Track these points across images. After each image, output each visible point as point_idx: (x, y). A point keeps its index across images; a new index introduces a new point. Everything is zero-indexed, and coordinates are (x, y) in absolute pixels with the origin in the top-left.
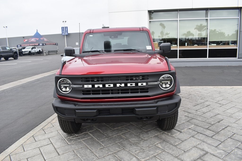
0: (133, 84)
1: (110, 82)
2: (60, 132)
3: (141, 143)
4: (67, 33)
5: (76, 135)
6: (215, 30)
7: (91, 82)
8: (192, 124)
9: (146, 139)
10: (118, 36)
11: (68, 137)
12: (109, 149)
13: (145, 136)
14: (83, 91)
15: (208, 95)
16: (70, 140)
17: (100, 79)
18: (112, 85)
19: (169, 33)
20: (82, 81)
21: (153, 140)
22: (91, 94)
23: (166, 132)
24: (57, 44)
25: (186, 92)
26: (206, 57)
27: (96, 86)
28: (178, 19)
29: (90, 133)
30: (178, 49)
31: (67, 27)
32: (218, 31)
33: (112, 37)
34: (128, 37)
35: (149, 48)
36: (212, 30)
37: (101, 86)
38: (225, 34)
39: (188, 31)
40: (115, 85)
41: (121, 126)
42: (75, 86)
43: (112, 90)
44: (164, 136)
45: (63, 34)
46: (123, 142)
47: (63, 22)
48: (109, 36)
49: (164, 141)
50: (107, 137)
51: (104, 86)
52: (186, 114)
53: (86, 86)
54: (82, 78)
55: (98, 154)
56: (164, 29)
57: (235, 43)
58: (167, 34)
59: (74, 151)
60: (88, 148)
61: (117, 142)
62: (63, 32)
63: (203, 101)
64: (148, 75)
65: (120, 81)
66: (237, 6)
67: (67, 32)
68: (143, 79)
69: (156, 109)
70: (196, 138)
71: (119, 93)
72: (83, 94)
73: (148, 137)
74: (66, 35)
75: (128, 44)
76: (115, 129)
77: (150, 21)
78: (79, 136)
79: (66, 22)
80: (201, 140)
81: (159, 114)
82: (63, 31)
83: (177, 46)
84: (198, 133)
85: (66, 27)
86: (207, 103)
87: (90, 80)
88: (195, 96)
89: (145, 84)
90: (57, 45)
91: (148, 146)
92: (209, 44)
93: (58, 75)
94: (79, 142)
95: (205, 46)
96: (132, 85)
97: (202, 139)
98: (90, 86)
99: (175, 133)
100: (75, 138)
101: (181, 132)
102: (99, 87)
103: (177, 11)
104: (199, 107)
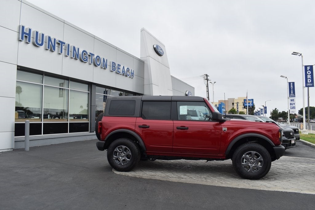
30: (42, 123)
103: (43, 74)
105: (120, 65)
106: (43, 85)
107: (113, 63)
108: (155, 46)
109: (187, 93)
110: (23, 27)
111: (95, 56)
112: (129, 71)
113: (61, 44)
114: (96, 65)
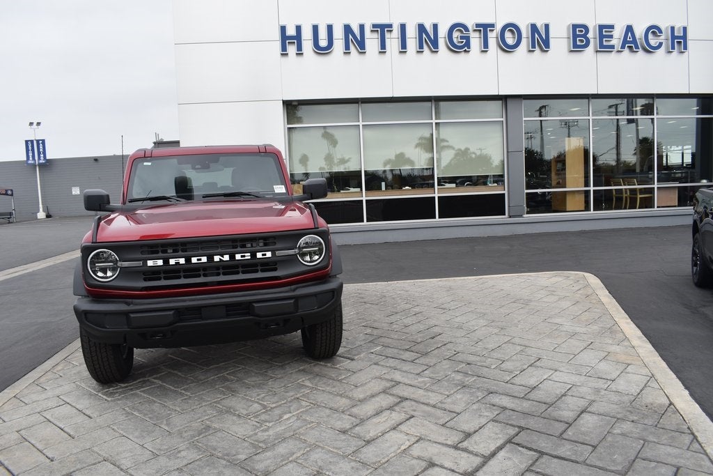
0: (246, 254)
1: (200, 252)
2: (83, 384)
3: (270, 383)
4: (42, 158)
5: (123, 385)
6: (467, 149)
7: (160, 255)
8: (377, 345)
9: (279, 376)
10: (211, 165)
11: (103, 389)
12: (202, 399)
13: (277, 372)
14: (144, 273)
15: (423, 294)
16: (111, 394)
17: (180, 248)
18: (204, 259)
19: (350, 158)
20: (142, 253)
21: (294, 376)
22: (163, 279)
23: (321, 363)
24: (9, 192)
25: (374, 293)
26: (434, 217)
27: (172, 262)
28: (361, 123)
29: (154, 378)
30: (364, 199)
31: (43, 141)
32: (474, 153)
33: (197, 167)
34: (232, 169)
35: (280, 189)
36: (460, 150)
37: (182, 261)
38: (493, 158)
39: (398, 153)
40: (210, 258)
41: (223, 362)
42: (126, 264)
43: (205, 269)
44: (316, 369)
45: (31, 161)
46: (232, 386)
47: (31, 124)
48: (190, 166)
49: (317, 375)
50: (193, 382)
51: (188, 260)
52: (369, 331)
53: (150, 263)
54: (142, 246)
55: (179, 407)
56: (335, 147)
57: (499, 179)
58: (343, 161)
59: (124, 409)
60: (155, 402)
61: (217, 387)
62: (31, 154)
63: (408, 306)
64: (274, 237)
65: (220, 250)
66: (495, 93)
67: (42, 155)
68: (265, 245)
69: (294, 302)
70: (382, 366)
71: (218, 274)
72: (145, 280)
73: (284, 373)
74: (40, 165)
75: (232, 184)
76: (211, 367)
77: (289, 129)
78: (130, 386)
79: (39, 124)
80: (390, 367)
81: (300, 312)
82: (30, 152)
83: (361, 190)
84: (387, 357)
85: (41, 142)
86: (417, 309)
87: (160, 249)
88: (394, 298)
89: (269, 254)
90: (12, 195)
91: (285, 386)
92: (438, 185)
93: (90, 244)
94: (132, 394)
95: (430, 190)
96: (244, 256)
97: (392, 365)
98: (160, 262)
99: (340, 362)
100: (121, 390)
101: (352, 360)
102: (177, 263)
103: (358, 103)
104: (399, 317)
105: (612, 27)
107: (575, 27)
110: (283, 29)
111: (499, 27)
112: (661, 32)
113: (382, 29)
114: (507, 48)
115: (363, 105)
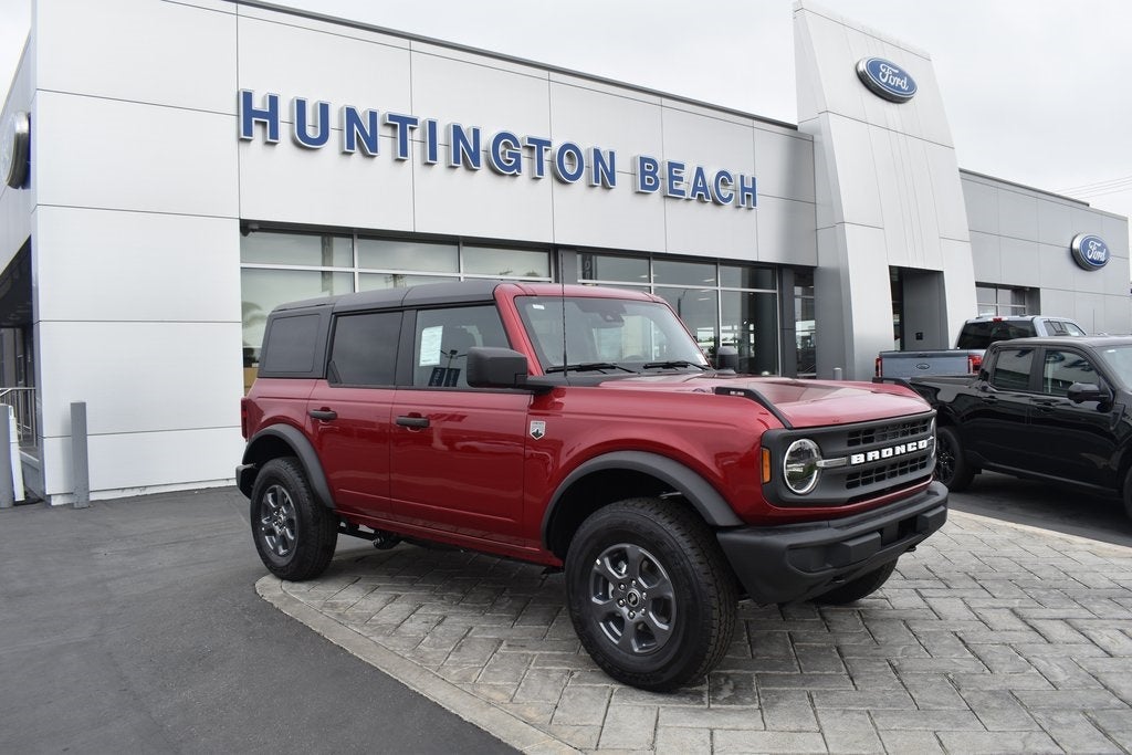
0: (914, 444)
7: (861, 446)
14: (848, 476)
18: (890, 452)
20: (848, 444)
40: (894, 450)
51: (880, 453)
65: (899, 438)
71: (896, 474)
72: (848, 486)
87: (862, 437)
96: (913, 447)
98: (862, 458)
103: (351, 236)
105: (682, 167)
106: (356, 270)
107: (643, 160)
108: (862, 67)
109: (1076, 245)
110: (248, 97)
111: (556, 146)
112: (731, 181)
113: (401, 124)
114: (562, 179)
115: (360, 240)
